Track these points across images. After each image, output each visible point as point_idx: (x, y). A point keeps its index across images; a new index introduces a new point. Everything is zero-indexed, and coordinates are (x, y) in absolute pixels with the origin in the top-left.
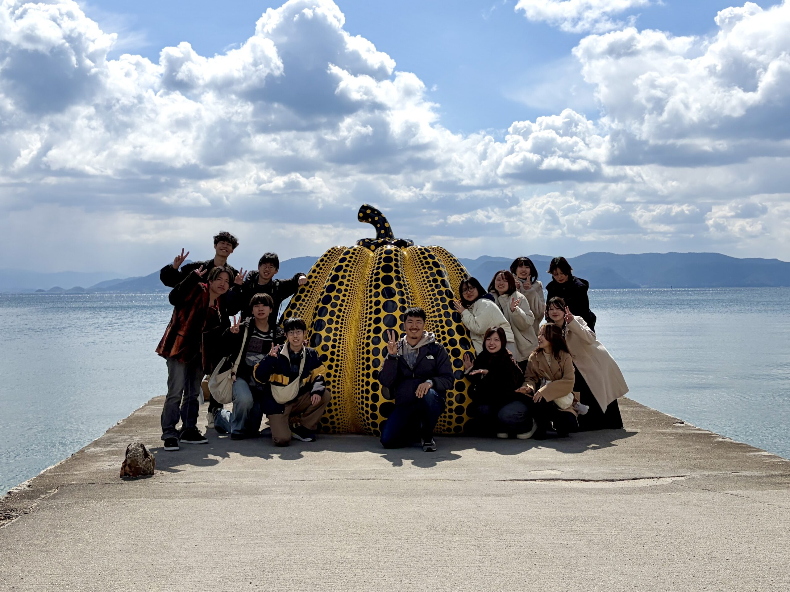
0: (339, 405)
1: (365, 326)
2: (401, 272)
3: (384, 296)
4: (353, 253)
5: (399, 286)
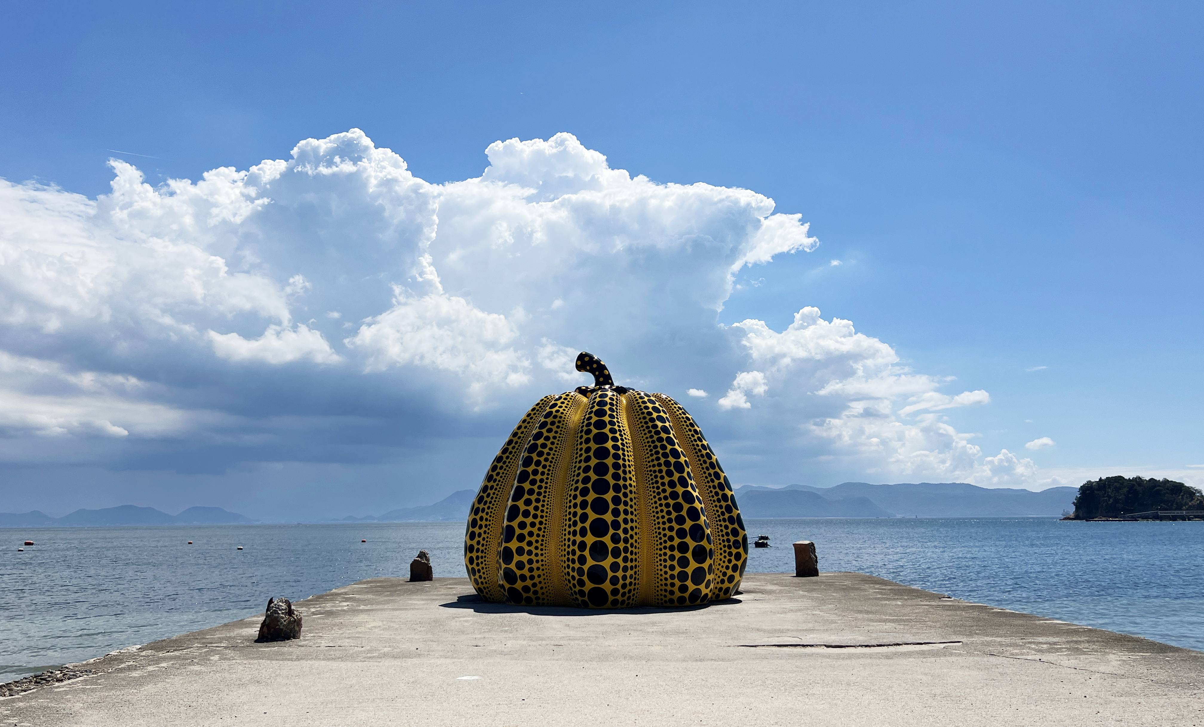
0: (543, 570)
1: (574, 476)
2: (616, 416)
3: (596, 442)
4: (565, 399)
5: (613, 431)
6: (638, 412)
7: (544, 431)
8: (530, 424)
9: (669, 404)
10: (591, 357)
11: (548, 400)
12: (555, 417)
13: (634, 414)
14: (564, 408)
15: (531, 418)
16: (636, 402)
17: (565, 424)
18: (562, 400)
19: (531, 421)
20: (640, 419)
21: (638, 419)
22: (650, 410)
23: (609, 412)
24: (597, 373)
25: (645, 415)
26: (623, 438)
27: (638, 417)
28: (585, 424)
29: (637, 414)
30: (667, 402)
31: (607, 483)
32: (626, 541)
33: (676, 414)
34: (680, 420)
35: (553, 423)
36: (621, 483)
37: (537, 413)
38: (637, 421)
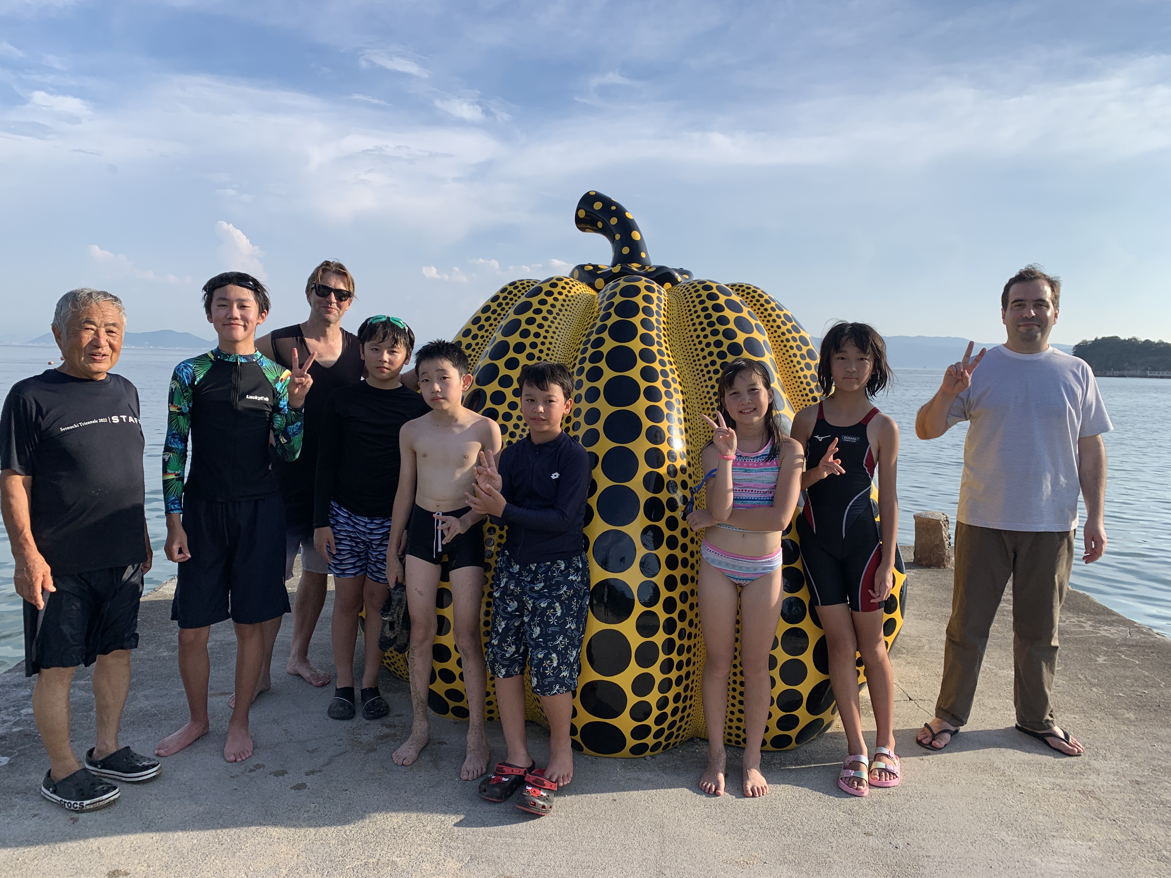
2: (656, 339)
3: (611, 401)
4: (549, 294)
5: (648, 374)
6: (703, 329)
7: (500, 363)
8: (479, 340)
9: (766, 310)
10: (607, 202)
11: (515, 291)
12: (525, 334)
13: (695, 334)
14: (545, 314)
15: (481, 328)
16: (699, 307)
17: (546, 351)
18: (542, 296)
19: (480, 334)
20: (708, 345)
21: (703, 345)
22: (732, 326)
23: (641, 331)
24: (618, 237)
25: (720, 337)
26: (672, 390)
27: (705, 341)
28: (587, 355)
29: (702, 334)
30: (762, 305)
31: (632, 495)
32: (670, 626)
33: (779, 332)
34: (789, 344)
35: (520, 348)
36: (664, 496)
37: (493, 317)
38: (702, 350)
